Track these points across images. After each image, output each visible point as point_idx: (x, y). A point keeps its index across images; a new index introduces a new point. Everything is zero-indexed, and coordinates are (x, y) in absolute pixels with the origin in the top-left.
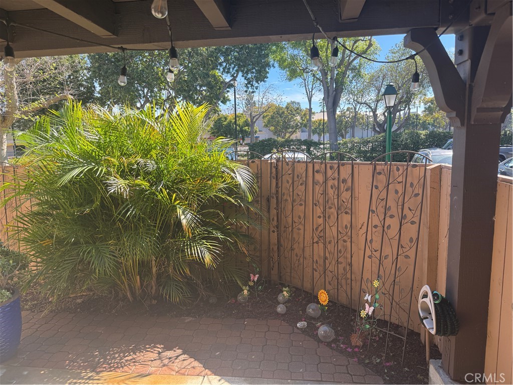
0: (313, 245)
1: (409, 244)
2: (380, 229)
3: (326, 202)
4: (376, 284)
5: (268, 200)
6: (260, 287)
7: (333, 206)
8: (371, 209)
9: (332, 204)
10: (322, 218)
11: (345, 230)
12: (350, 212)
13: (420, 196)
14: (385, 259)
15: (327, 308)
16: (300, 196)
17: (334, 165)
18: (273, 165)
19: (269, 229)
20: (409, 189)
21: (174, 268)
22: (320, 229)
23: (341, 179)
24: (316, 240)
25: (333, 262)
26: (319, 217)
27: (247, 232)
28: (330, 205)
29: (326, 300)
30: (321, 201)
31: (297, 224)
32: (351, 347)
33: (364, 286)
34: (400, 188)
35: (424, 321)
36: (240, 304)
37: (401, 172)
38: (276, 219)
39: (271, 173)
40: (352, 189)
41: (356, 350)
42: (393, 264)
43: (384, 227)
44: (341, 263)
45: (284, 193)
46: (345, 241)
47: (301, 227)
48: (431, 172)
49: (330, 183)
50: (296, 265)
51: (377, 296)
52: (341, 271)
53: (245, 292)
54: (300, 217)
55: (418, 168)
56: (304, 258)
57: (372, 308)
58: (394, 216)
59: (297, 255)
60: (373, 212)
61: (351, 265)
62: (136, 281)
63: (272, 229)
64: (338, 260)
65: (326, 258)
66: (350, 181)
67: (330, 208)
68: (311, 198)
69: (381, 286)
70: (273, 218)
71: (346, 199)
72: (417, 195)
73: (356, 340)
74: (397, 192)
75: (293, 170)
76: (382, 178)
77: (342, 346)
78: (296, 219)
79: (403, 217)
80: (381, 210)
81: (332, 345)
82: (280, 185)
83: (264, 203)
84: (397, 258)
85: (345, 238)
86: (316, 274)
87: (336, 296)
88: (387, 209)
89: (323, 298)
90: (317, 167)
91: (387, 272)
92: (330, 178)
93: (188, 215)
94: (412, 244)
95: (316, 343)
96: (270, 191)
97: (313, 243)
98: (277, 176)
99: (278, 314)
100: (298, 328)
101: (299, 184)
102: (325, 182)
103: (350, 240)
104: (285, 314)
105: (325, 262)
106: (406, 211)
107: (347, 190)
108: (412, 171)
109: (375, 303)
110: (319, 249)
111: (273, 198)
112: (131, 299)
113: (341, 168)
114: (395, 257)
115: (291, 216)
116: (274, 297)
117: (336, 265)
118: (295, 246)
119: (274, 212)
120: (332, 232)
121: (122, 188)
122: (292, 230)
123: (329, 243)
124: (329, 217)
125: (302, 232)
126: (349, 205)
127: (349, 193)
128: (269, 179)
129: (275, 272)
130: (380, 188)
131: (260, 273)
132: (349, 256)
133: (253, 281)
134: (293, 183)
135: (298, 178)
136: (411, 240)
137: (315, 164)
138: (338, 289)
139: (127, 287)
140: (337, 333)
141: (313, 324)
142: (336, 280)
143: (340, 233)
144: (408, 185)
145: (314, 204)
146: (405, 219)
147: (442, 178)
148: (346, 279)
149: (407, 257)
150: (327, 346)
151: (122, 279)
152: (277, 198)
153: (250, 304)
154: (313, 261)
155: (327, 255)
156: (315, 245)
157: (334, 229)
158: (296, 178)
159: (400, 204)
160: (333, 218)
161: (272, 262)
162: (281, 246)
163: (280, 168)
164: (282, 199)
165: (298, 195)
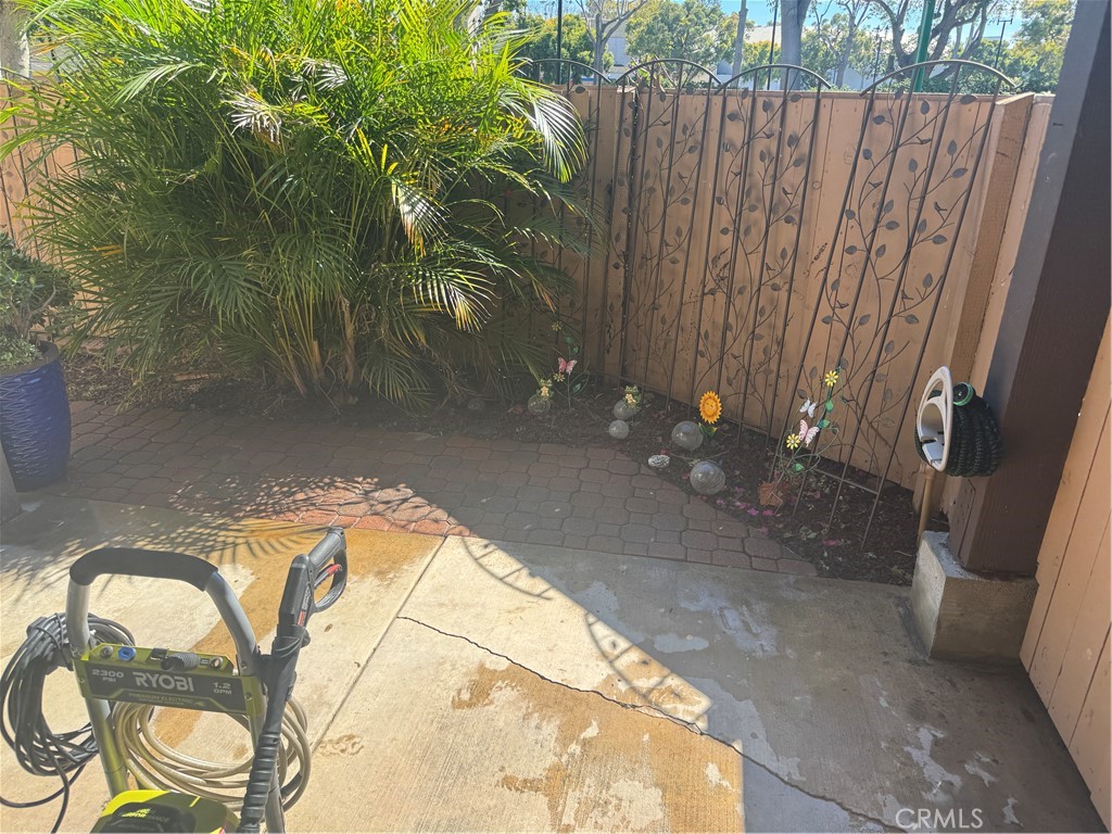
0: (702, 300)
1: (922, 290)
2: (860, 256)
3: (744, 192)
4: (831, 378)
5: (610, 191)
6: (578, 386)
7: (760, 206)
8: (847, 207)
9: (758, 200)
10: (731, 233)
11: (781, 262)
12: (797, 219)
13: (969, 174)
14: (860, 324)
15: (715, 429)
16: (686, 180)
17: (773, 99)
18: (627, 101)
19: (608, 257)
20: (944, 158)
21: (391, 328)
22: (723, 261)
23: (788, 133)
24: (711, 285)
25: (743, 338)
26: (725, 231)
27: (557, 262)
28: (753, 202)
29: (715, 414)
30: (733, 192)
31: (671, 249)
32: (758, 507)
33: (802, 385)
34: (922, 155)
35: (925, 447)
36: (533, 416)
37: (931, 115)
38: (624, 237)
39: (622, 120)
40: (808, 161)
41: (769, 513)
42: (876, 335)
43: (869, 251)
44: (761, 337)
45: (648, 172)
46: (776, 288)
47: (680, 256)
48: (1005, 114)
49: (760, 145)
50: (661, 344)
51: (830, 406)
52: (758, 356)
53: (545, 391)
54: (679, 233)
55: (974, 106)
56: (680, 328)
57: (815, 430)
58: (897, 225)
59: (663, 321)
60: (851, 215)
61: (781, 343)
62: (312, 350)
63: (614, 260)
64: (753, 332)
65: (727, 327)
66: (806, 140)
67: (753, 208)
68: (711, 186)
69: (842, 383)
70: (618, 235)
71: (792, 186)
72: (961, 172)
73: (770, 495)
74: (913, 165)
75: (675, 115)
76: (884, 132)
77: (738, 504)
78: (670, 238)
79: (919, 226)
80: (869, 212)
81: (718, 502)
82: (640, 152)
83: (600, 197)
84: (889, 322)
85: (777, 281)
86: (703, 363)
87: (740, 411)
88: (883, 207)
89: (711, 408)
90: (732, 106)
91: (860, 356)
92: (761, 134)
93: (420, 205)
94: (929, 290)
95: (684, 495)
96: (616, 170)
97: (704, 294)
98: (635, 131)
99: (610, 438)
100: (649, 467)
101: (687, 149)
102: (748, 143)
103: (787, 286)
104: (626, 440)
105: (724, 334)
106: (929, 213)
107: (797, 163)
108: (958, 114)
109: (823, 418)
110: (715, 307)
111: (622, 184)
112: (302, 389)
113: (791, 106)
114: (884, 318)
115: (659, 230)
116: (606, 408)
117: (749, 342)
118: (663, 300)
119: (621, 219)
120: (748, 269)
121: (265, 119)
122: (658, 264)
123: (740, 292)
124: (747, 232)
125: (680, 267)
126: (798, 201)
127: (802, 170)
128: (616, 136)
129: (612, 358)
130: (875, 158)
131: (580, 358)
132: (780, 324)
133: (564, 373)
134: (672, 145)
135: (684, 132)
136: (928, 281)
137: (729, 98)
138: (745, 395)
139: (292, 362)
140: (730, 480)
141: (682, 460)
142: (744, 378)
143: (769, 268)
144: (943, 150)
145: (717, 200)
146: (923, 230)
147: (1029, 129)
148: (768, 372)
149: (912, 319)
150: (706, 501)
151: (281, 346)
152: (631, 186)
153: (554, 418)
154: (699, 333)
155: (732, 320)
156: (708, 298)
157: (755, 260)
158: (679, 136)
159: (917, 192)
160: (756, 235)
161: (607, 336)
162: (632, 300)
163: (643, 107)
164: (641, 188)
165: (681, 177)
